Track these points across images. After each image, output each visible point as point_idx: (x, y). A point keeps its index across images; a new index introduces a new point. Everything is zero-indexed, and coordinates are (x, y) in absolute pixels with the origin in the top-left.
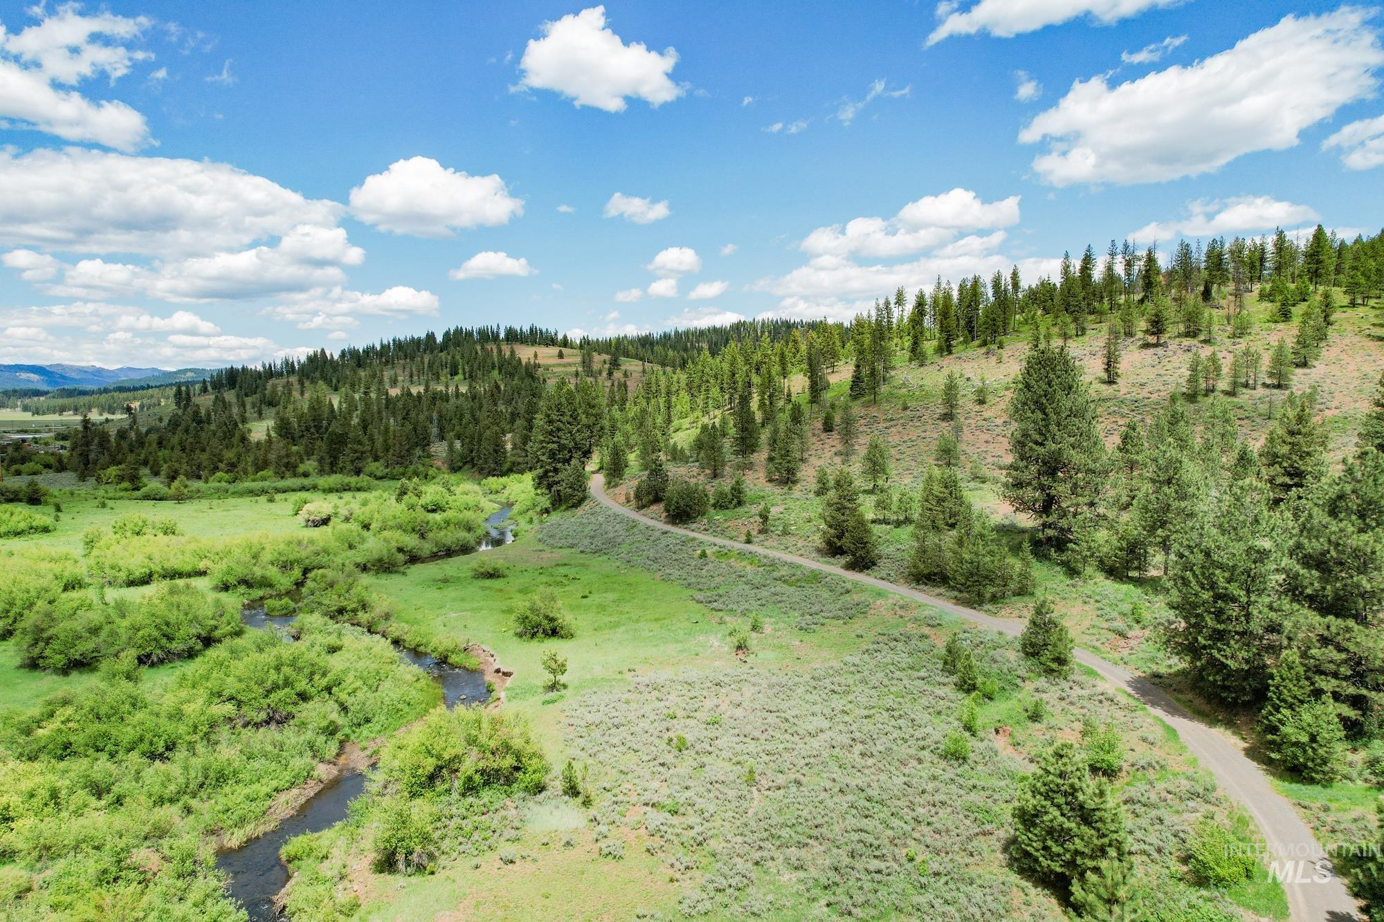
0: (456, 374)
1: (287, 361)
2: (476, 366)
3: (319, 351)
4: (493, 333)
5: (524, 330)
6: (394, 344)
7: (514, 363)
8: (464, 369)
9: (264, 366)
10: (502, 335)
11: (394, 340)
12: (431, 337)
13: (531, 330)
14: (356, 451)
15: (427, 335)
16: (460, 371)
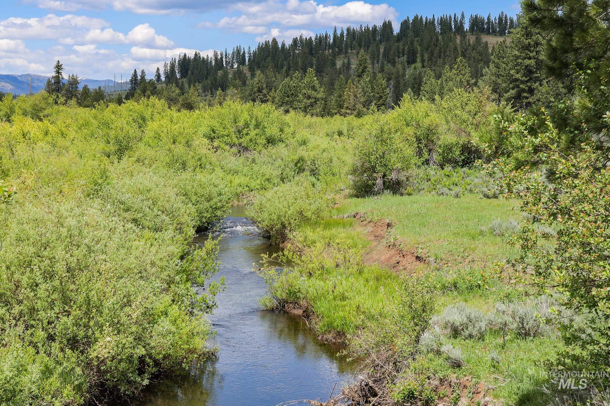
0: (414, 62)
1: (238, 51)
2: (436, 52)
3: (271, 41)
4: (455, 21)
5: (492, 18)
6: (347, 35)
7: (480, 48)
8: (422, 56)
9: (216, 55)
10: (467, 27)
11: (348, 30)
12: (387, 26)
13: (500, 19)
14: (309, 97)
15: (385, 24)
16: (418, 60)
